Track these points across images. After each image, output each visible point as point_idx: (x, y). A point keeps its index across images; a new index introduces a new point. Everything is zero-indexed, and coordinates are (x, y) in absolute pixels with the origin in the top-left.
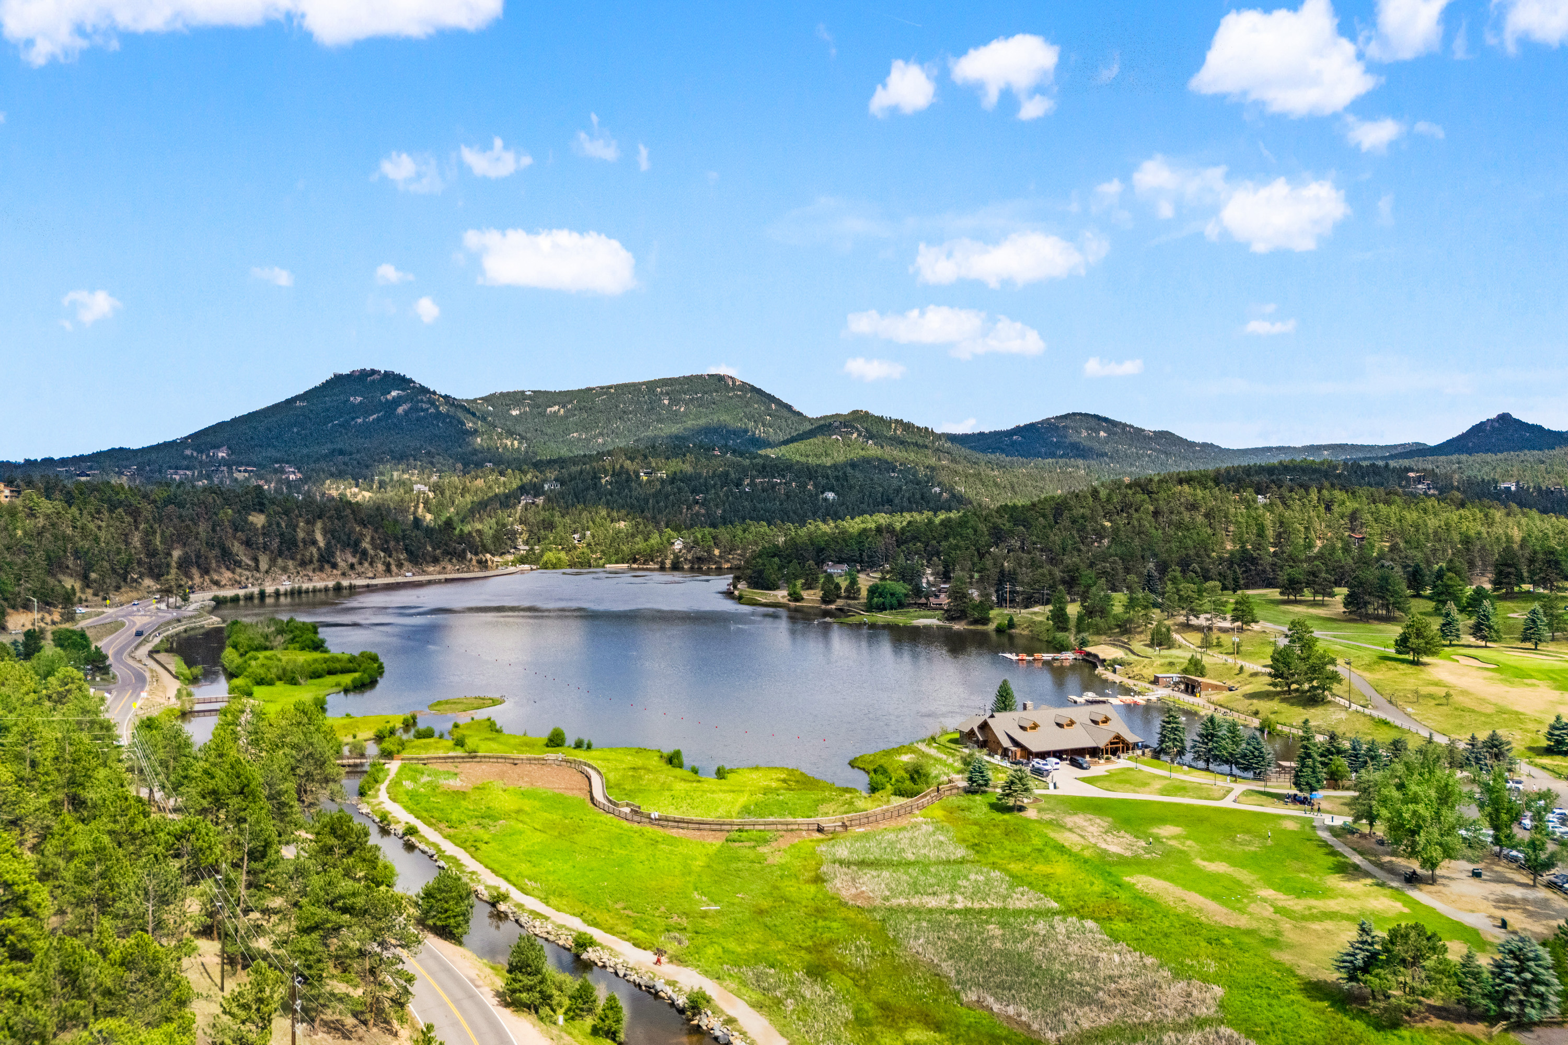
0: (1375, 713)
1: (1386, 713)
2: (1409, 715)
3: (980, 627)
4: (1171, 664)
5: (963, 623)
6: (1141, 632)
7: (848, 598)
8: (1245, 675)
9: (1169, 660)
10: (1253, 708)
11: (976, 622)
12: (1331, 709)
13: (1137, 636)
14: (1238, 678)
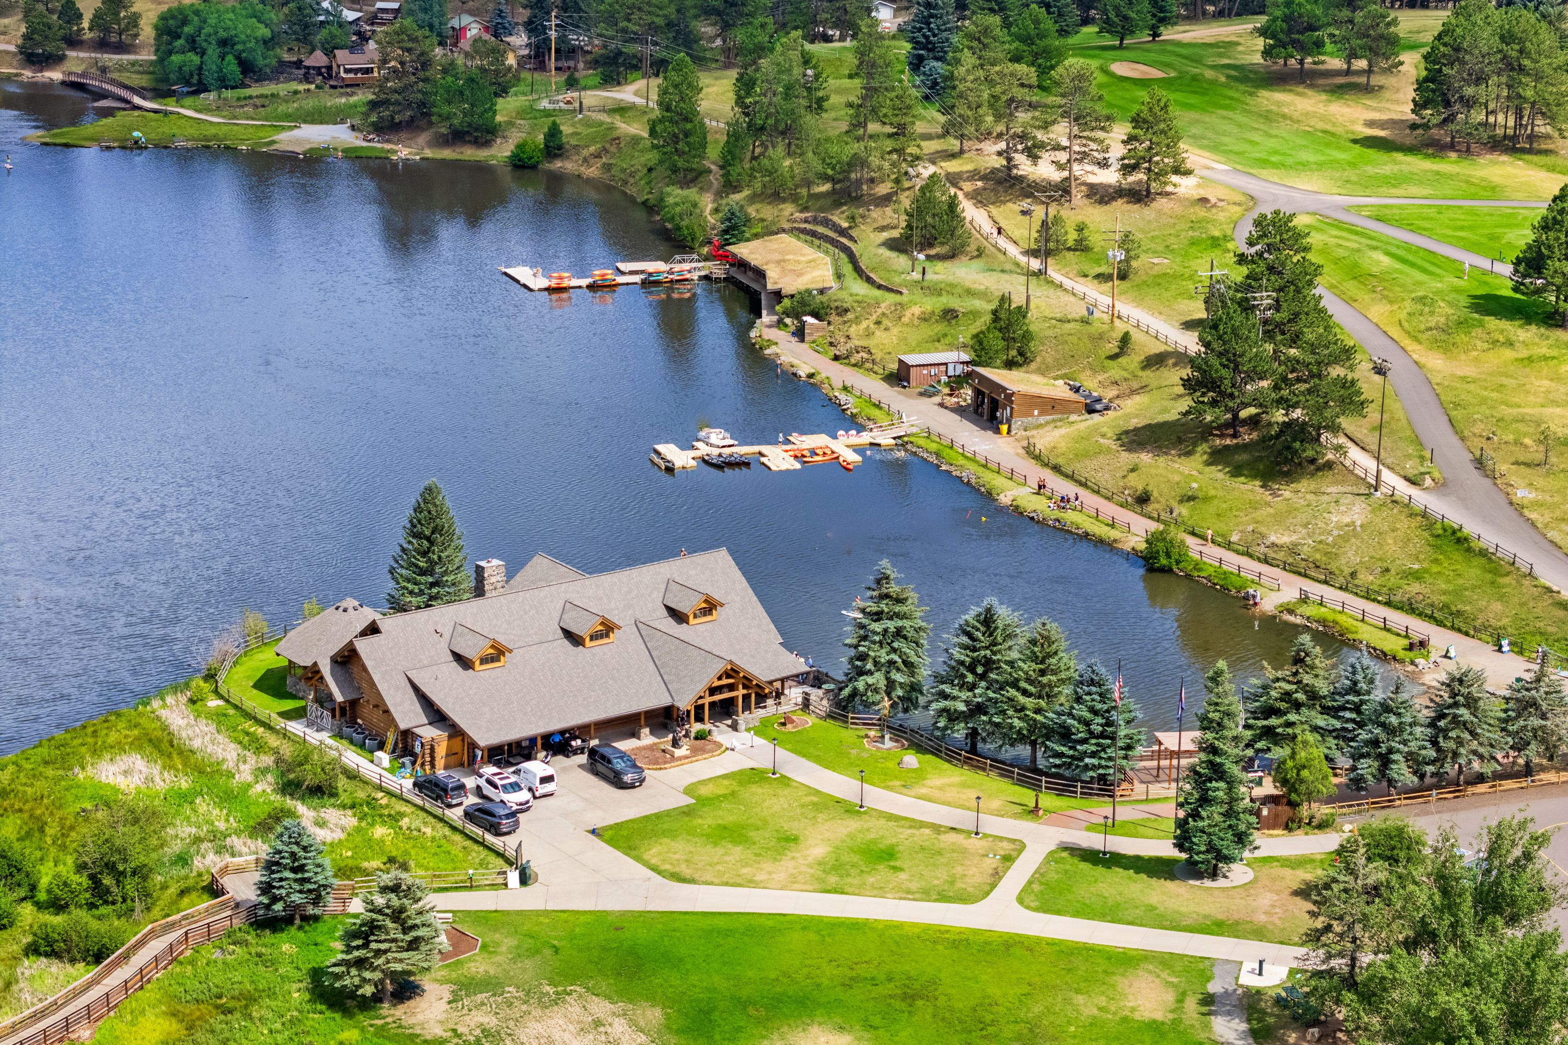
0: (1437, 505)
1: (1464, 502)
2: (1518, 508)
3: (469, 153)
4: (949, 315)
5: (423, 138)
6: (886, 200)
7: (103, 45)
8: (1132, 361)
9: (946, 301)
10: (1137, 483)
11: (457, 137)
12: (1331, 487)
13: (876, 213)
14: (1115, 371)
